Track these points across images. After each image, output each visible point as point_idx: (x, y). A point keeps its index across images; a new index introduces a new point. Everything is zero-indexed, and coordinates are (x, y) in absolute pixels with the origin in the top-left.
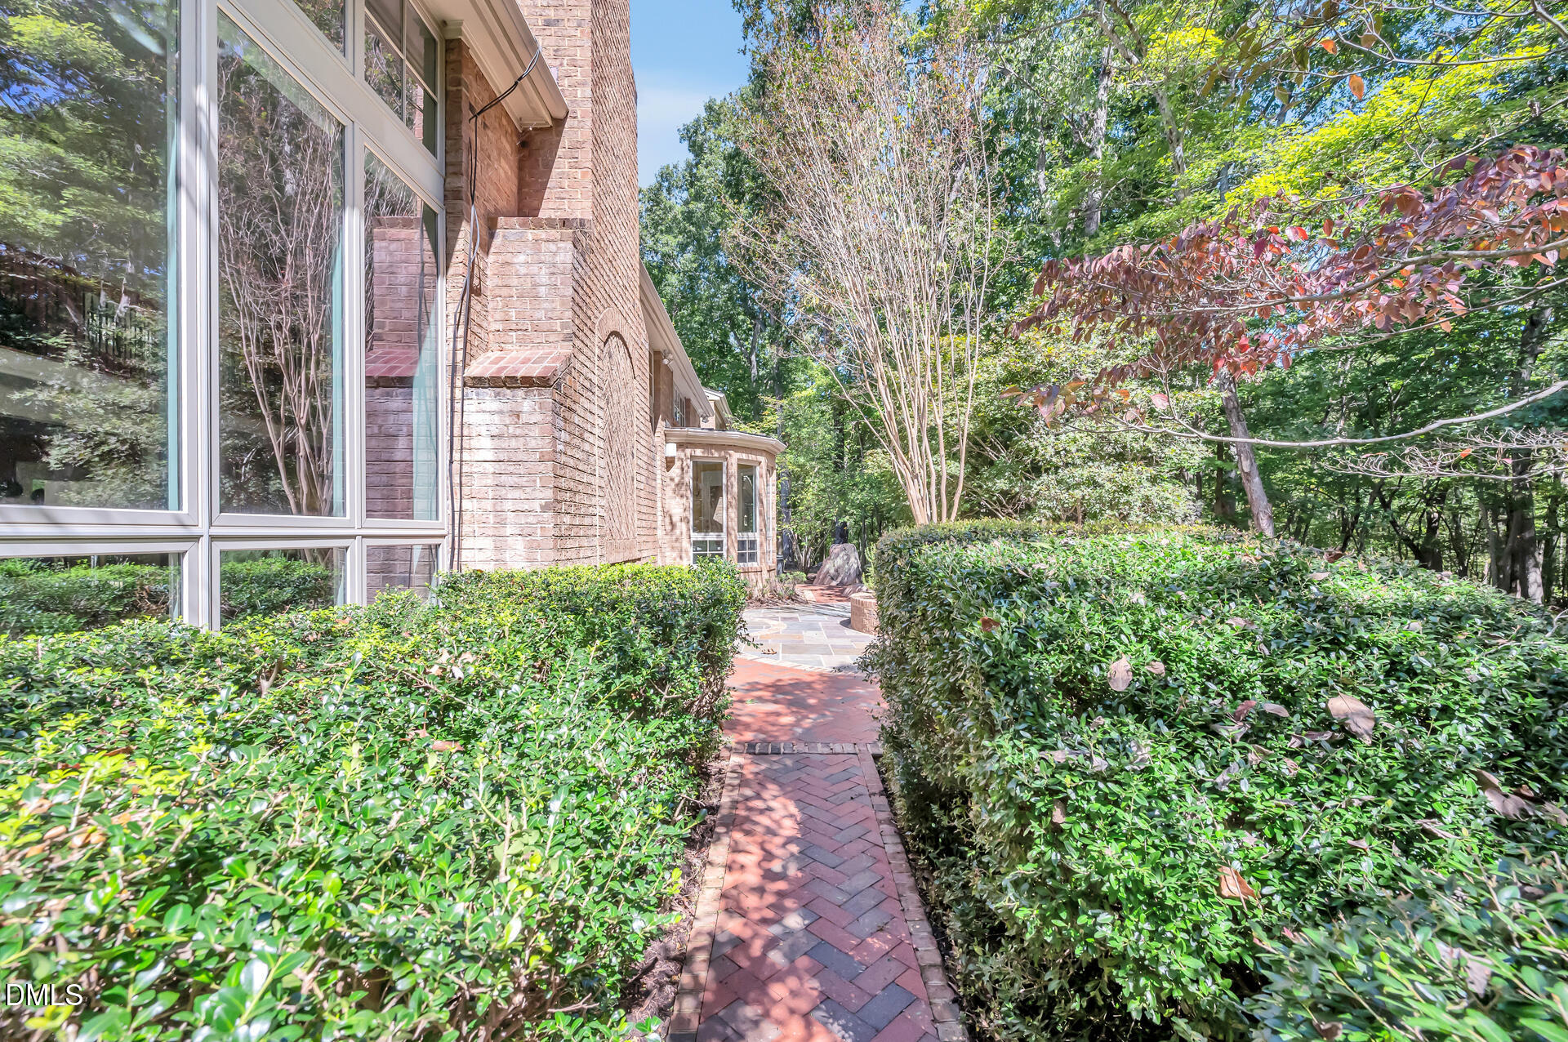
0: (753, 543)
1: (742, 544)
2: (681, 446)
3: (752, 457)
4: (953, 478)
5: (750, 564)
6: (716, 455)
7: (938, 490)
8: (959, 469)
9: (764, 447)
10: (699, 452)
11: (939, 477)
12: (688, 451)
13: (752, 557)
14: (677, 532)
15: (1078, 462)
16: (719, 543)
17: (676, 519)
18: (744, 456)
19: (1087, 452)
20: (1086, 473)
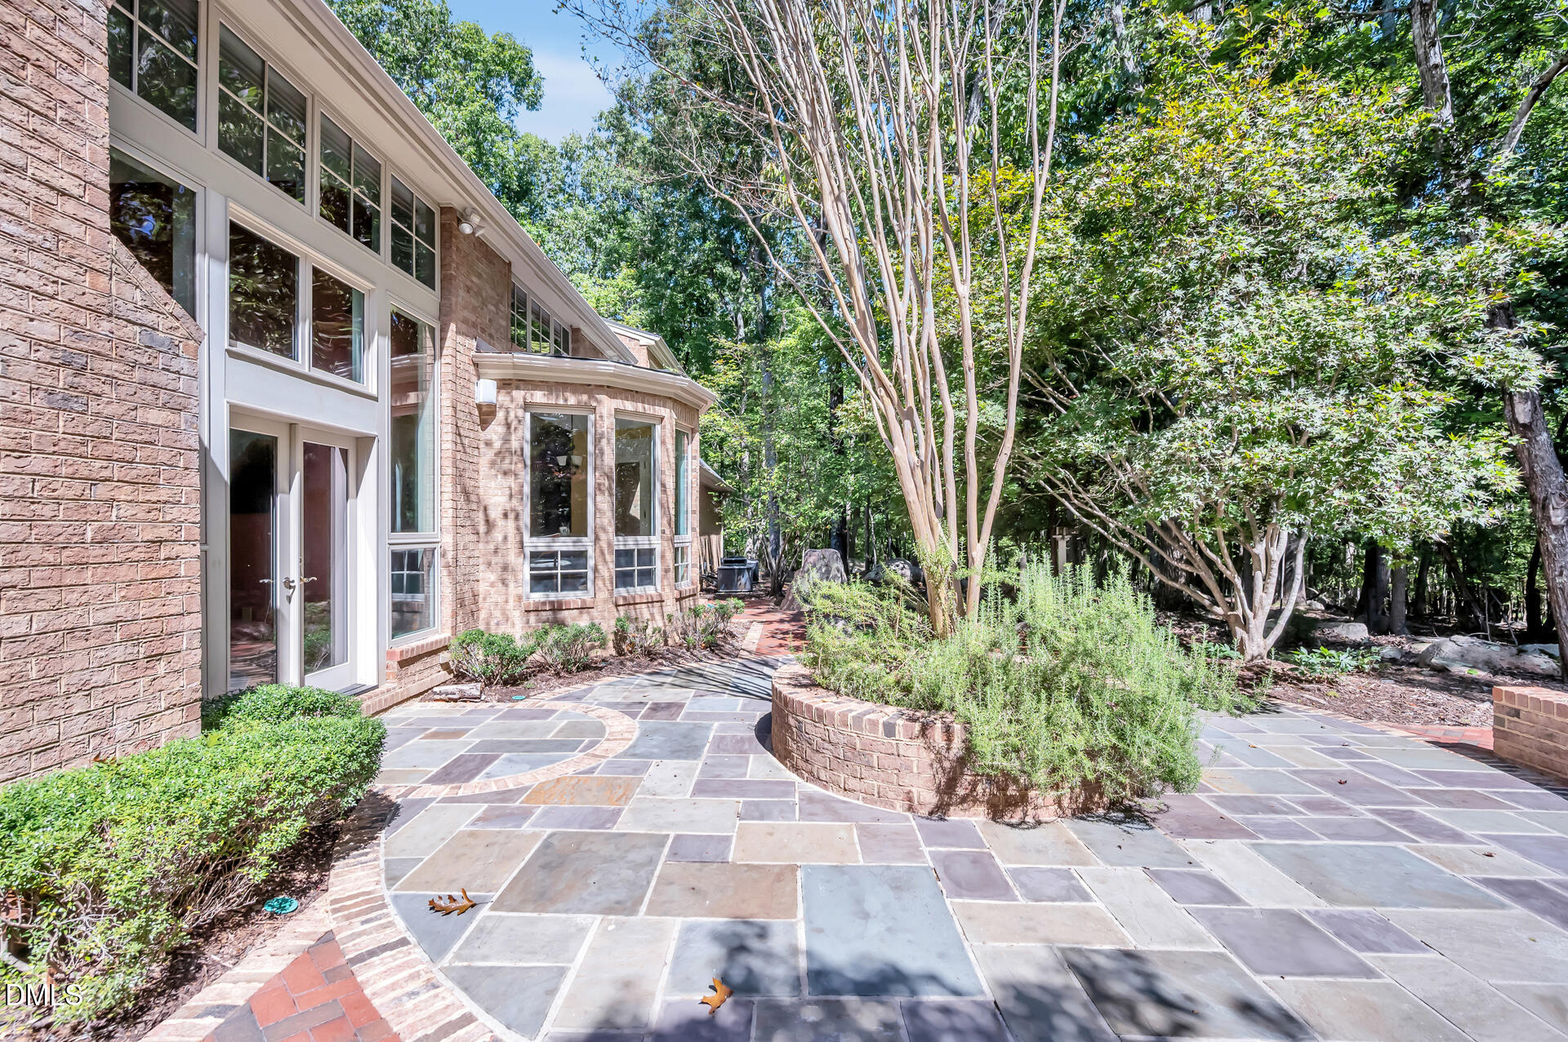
0: (647, 555)
1: (624, 556)
2: (505, 385)
3: (650, 409)
4: (991, 436)
5: (639, 590)
6: (572, 400)
7: (961, 459)
8: (1007, 417)
9: (670, 392)
10: (539, 397)
11: (961, 427)
12: (519, 395)
13: (647, 577)
14: (498, 536)
15: (1264, 386)
16: (578, 557)
17: (495, 514)
18: (629, 406)
19: (1280, 367)
20: (1280, 412)
